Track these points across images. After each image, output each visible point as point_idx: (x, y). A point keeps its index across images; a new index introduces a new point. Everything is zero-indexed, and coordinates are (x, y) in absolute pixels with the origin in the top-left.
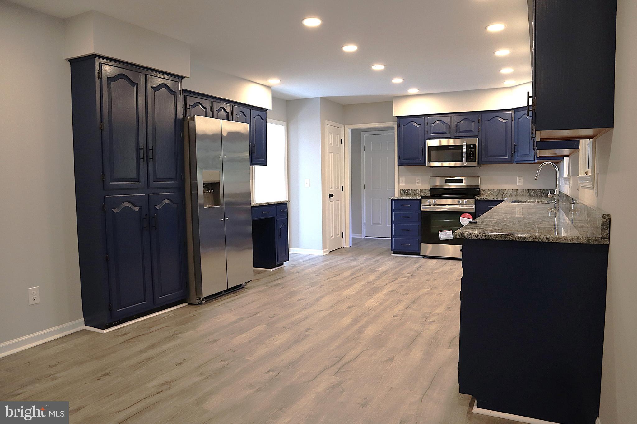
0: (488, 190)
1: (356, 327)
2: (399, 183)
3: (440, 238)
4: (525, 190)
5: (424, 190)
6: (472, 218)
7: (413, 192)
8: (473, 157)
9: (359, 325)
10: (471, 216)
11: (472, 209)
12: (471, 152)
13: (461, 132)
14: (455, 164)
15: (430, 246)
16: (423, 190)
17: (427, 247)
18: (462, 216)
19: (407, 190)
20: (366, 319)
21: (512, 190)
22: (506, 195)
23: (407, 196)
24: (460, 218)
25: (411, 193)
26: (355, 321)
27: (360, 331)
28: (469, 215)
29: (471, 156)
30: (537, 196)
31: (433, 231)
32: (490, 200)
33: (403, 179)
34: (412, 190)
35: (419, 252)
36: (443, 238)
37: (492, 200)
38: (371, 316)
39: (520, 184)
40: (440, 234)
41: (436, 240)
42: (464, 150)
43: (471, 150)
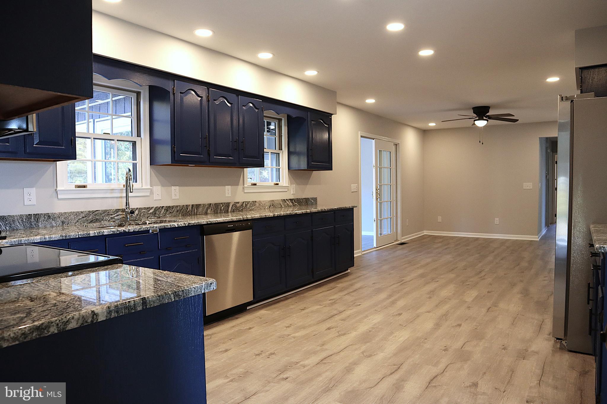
1: (393, 299)
9: (390, 300)
20: (385, 303)
26: (393, 303)
27: (390, 296)
38: (380, 306)
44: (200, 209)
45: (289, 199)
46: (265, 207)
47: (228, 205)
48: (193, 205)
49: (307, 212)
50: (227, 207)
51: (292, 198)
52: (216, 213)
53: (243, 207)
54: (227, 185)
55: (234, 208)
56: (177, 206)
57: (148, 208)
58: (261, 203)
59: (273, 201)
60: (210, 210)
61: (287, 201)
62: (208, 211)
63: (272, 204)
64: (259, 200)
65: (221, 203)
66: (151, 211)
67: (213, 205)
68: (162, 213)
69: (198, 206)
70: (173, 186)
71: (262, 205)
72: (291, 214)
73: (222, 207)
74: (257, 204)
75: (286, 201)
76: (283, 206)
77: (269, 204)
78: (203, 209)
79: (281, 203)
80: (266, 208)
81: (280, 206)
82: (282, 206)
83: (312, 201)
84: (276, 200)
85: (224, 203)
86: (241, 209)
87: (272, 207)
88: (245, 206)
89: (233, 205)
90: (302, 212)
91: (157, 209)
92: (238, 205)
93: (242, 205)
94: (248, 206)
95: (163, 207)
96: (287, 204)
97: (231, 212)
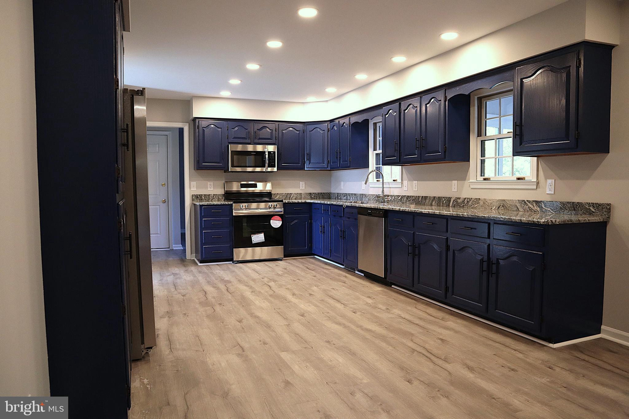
0: (278, 193)
2: (190, 188)
3: (253, 241)
4: (308, 193)
5: (218, 195)
6: (281, 220)
7: (206, 198)
8: (273, 163)
10: (280, 218)
11: (282, 212)
12: (271, 158)
13: (260, 139)
14: (255, 169)
15: (242, 250)
16: (216, 195)
17: (240, 252)
18: (272, 219)
19: (199, 195)
21: (298, 193)
22: (292, 199)
23: (199, 202)
24: (271, 220)
25: (203, 198)
28: (279, 217)
29: (271, 162)
30: (317, 198)
31: (245, 235)
32: (296, 203)
33: (194, 183)
34: (204, 195)
35: (232, 258)
36: (256, 241)
37: (297, 203)
39: (302, 188)
40: (252, 238)
41: (249, 244)
42: (267, 156)
43: (271, 157)
44: (427, 201)
45: (533, 201)
46: (492, 207)
47: (449, 199)
48: (422, 197)
49: (435, 213)
50: (448, 201)
51: (539, 200)
52: (439, 206)
53: (464, 203)
54: (453, 180)
55: (455, 203)
56: (413, 196)
57: (398, 196)
58: (486, 202)
59: (504, 200)
60: (435, 202)
61: (529, 202)
62: (433, 203)
63: (502, 205)
64: (485, 198)
65: (443, 197)
66: (399, 198)
67: (436, 198)
68: (405, 200)
69: (426, 197)
70: (415, 181)
71: (487, 204)
72: (416, 212)
73: (444, 201)
74: (481, 203)
75: (527, 203)
76: (521, 209)
77: (497, 204)
78: (429, 201)
79: (518, 205)
80: (493, 209)
81: (515, 209)
82: (519, 209)
83: (591, 208)
84: (508, 200)
85: (446, 197)
86: (463, 205)
87: (503, 208)
88: (467, 203)
89: (454, 200)
90: (428, 212)
91: (403, 197)
92: (459, 201)
93: (463, 201)
94: (470, 203)
95: (405, 196)
96: (529, 208)
97: (452, 207)
